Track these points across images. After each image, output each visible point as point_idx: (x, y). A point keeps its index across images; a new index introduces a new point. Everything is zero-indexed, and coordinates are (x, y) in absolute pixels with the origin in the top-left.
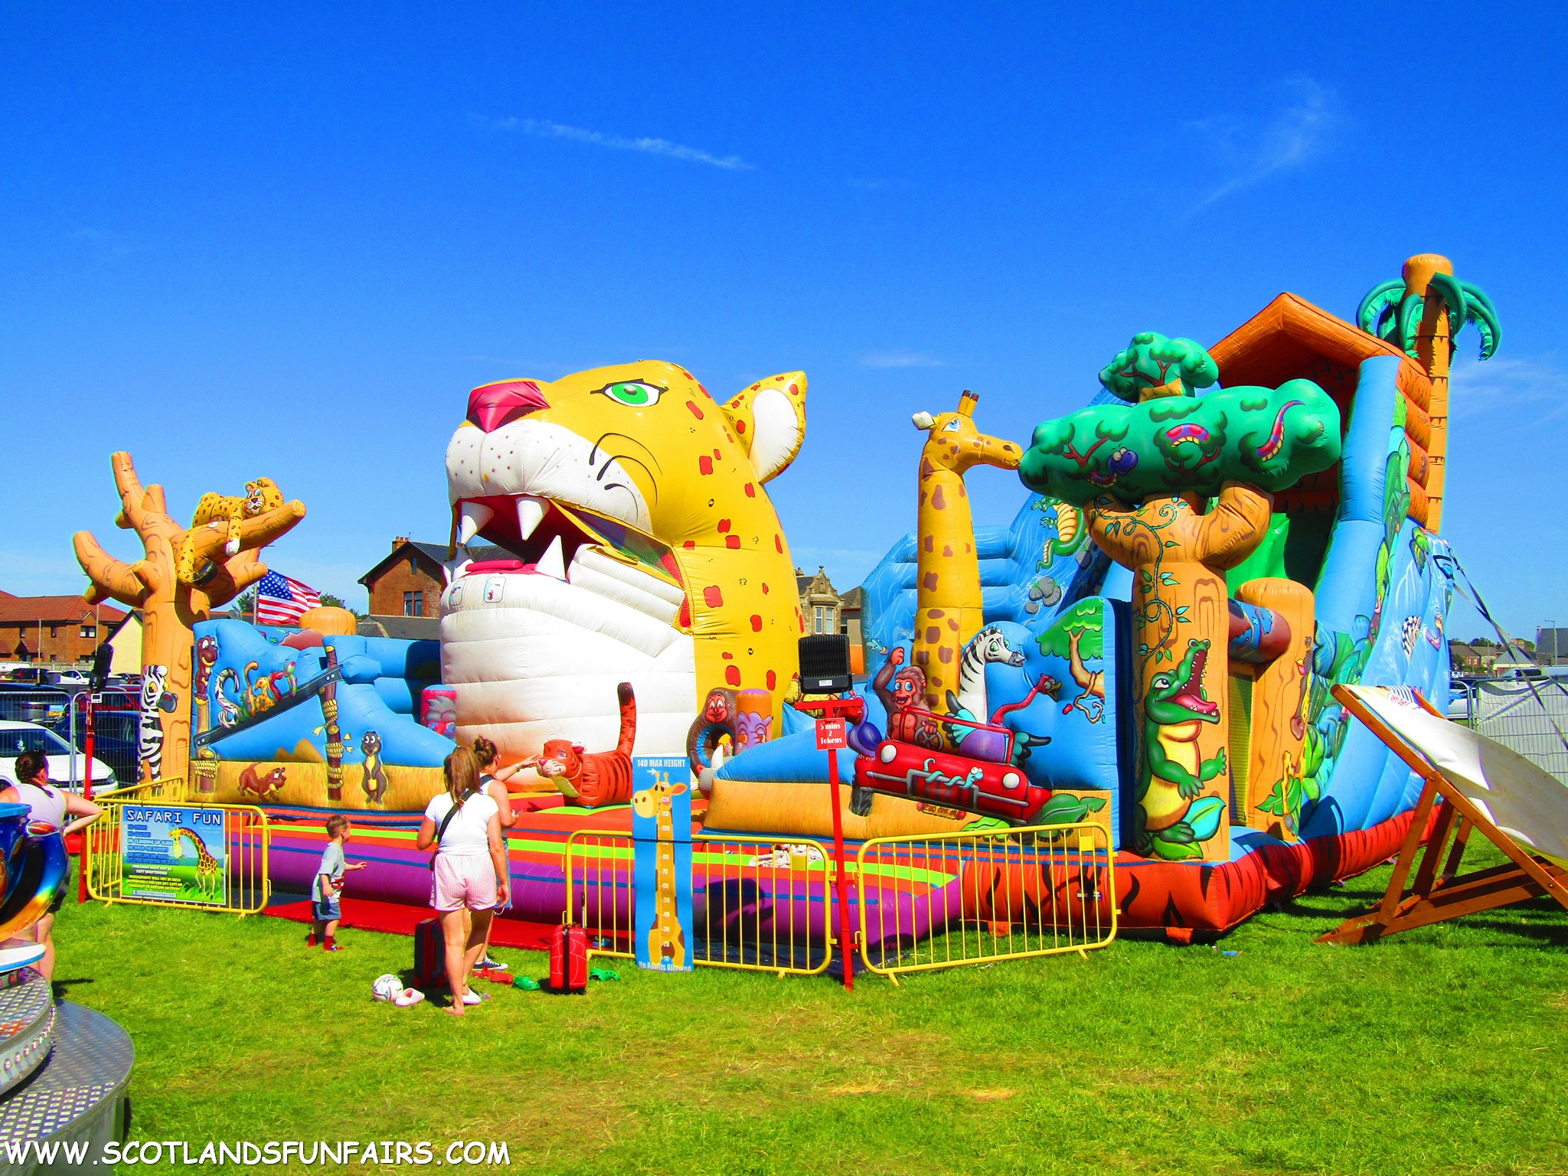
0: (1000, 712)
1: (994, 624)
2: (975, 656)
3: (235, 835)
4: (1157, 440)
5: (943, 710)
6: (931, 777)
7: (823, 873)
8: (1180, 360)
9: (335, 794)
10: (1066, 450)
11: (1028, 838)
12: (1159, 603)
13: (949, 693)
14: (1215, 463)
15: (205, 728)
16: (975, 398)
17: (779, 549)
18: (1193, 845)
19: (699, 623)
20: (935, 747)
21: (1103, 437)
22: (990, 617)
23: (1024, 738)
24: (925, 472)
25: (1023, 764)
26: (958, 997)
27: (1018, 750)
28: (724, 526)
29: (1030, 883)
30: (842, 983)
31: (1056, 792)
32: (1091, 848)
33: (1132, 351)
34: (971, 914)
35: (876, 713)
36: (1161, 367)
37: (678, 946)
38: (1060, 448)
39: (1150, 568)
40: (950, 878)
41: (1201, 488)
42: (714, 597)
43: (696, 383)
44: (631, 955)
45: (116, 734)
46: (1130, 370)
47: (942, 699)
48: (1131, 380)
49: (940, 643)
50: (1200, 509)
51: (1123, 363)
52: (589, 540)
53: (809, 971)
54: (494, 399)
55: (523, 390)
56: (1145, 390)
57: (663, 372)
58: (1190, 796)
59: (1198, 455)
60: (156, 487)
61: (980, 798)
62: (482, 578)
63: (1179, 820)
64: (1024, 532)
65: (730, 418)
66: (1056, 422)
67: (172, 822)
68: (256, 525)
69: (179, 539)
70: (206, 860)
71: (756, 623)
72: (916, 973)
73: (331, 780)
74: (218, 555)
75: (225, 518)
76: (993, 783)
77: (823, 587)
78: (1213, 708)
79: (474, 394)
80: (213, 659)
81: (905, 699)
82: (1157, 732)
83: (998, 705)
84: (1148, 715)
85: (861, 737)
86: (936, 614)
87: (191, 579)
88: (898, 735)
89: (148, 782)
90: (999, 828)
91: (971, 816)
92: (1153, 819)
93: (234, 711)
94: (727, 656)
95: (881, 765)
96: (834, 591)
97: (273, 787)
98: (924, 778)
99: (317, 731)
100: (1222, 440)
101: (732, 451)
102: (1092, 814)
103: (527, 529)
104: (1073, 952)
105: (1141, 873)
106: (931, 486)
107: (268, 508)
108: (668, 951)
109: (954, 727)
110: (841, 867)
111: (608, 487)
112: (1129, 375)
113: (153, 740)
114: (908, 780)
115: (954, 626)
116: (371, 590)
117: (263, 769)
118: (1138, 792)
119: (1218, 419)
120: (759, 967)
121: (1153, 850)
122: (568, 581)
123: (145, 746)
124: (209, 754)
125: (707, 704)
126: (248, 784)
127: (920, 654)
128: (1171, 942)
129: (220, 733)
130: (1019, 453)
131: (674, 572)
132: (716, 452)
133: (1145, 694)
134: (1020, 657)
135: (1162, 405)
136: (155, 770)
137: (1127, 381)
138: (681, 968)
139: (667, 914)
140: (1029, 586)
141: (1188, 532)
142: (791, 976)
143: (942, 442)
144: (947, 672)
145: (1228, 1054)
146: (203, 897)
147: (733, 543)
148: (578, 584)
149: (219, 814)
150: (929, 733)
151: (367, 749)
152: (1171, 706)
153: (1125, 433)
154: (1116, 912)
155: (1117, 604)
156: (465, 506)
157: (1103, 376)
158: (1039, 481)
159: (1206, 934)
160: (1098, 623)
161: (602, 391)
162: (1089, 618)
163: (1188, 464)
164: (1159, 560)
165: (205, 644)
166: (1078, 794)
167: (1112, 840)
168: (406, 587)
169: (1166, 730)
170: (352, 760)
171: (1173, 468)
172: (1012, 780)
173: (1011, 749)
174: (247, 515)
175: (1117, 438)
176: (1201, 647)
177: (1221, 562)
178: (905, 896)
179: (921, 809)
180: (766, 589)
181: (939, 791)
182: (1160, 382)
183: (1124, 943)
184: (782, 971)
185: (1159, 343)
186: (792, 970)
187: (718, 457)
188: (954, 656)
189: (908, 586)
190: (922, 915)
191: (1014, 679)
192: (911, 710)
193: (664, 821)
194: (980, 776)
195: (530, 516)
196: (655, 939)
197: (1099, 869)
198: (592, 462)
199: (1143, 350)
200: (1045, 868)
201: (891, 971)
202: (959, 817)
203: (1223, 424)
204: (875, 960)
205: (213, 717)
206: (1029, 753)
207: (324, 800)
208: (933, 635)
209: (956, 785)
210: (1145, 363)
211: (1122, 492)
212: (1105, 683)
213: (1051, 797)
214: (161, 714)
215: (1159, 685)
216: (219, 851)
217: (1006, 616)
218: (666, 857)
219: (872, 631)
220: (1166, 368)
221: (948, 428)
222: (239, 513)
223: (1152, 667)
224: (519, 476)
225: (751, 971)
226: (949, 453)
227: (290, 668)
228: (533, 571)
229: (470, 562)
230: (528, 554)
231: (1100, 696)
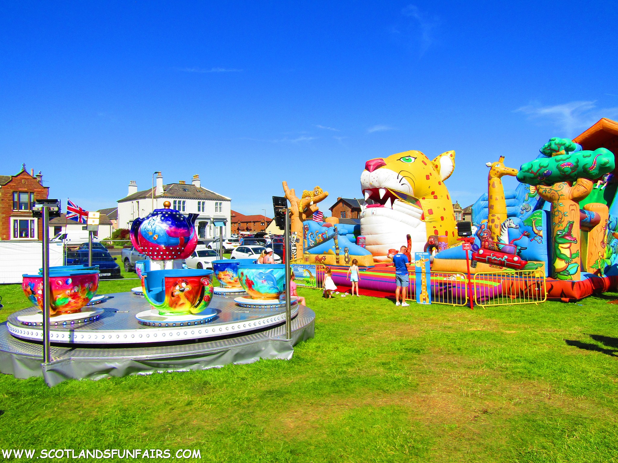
0: (512, 241)
1: (510, 218)
2: (505, 226)
3: (318, 272)
4: (557, 167)
5: (496, 240)
6: (493, 258)
7: (465, 282)
8: (564, 144)
9: (338, 262)
10: (530, 171)
11: (521, 274)
12: (558, 211)
13: (497, 236)
14: (575, 173)
15: (306, 246)
16: (504, 157)
17: (448, 198)
18: (569, 276)
19: (427, 219)
20: (494, 250)
21: (541, 167)
22: (509, 216)
23: (519, 248)
24: (490, 178)
25: (519, 255)
26: (501, 312)
27: (518, 251)
28: (433, 193)
29: (521, 286)
30: (470, 308)
31: (529, 262)
32: (539, 276)
33: (549, 143)
34: (505, 293)
35: (477, 242)
36: (558, 147)
37: (427, 298)
38: (529, 170)
39: (555, 202)
40: (499, 284)
41: (570, 180)
42: (431, 212)
43: (424, 155)
44: (415, 300)
45: (279, 249)
46: (549, 148)
47: (496, 238)
48: (549, 151)
49: (495, 223)
50: (571, 185)
51: (547, 146)
52: (398, 199)
53: (461, 305)
54: (372, 164)
55: (380, 161)
56: (553, 153)
57: (415, 153)
58: (568, 263)
59: (570, 171)
60: (293, 189)
61: (507, 263)
62: (371, 209)
63: (565, 269)
64: (519, 192)
65: (434, 164)
66: (527, 163)
67: (304, 268)
68: (317, 198)
69: (299, 201)
70: (311, 277)
71: (442, 218)
72: (490, 306)
73: (337, 259)
74: (308, 205)
75: (310, 196)
76: (510, 260)
77: (457, 207)
78: (575, 239)
79: (367, 162)
80: (308, 230)
81: (485, 238)
82: (558, 246)
83: (511, 239)
84: (555, 241)
85: (473, 248)
86: (493, 216)
87: (302, 211)
88: (484, 248)
89: (294, 259)
90: (513, 271)
91: (504, 268)
92: (557, 269)
93: (313, 242)
94: (434, 227)
95: (479, 255)
96: (461, 208)
97: (323, 260)
98: (491, 258)
99: (333, 247)
100: (577, 166)
101: (434, 173)
102: (539, 268)
103: (381, 197)
104: (533, 303)
105: (553, 283)
106: (491, 182)
107: (319, 194)
108: (425, 299)
109: (499, 245)
110: (469, 281)
111: (402, 185)
112: (549, 150)
113: (294, 249)
114: (487, 259)
115: (499, 219)
116: (332, 211)
117: (320, 256)
118: (552, 262)
119: (576, 160)
120: (448, 304)
121: (557, 277)
122: (392, 209)
123: (293, 251)
124: (307, 252)
125: (429, 240)
126: (317, 260)
127: (489, 226)
128: (562, 301)
129: (310, 248)
130: (517, 172)
131: (420, 206)
132: (430, 173)
133: (554, 236)
134: (518, 226)
135: (558, 157)
136: (295, 256)
137: (548, 151)
138: (428, 304)
139: (424, 291)
140: (521, 206)
141: (567, 191)
142: (457, 306)
143: (494, 170)
144: (497, 231)
145: (576, 327)
146: (311, 285)
147: (436, 197)
148: (395, 210)
149: (314, 266)
150: (492, 247)
151: (345, 251)
152: (561, 239)
153: (548, 166)
154: (546, 293)
155: (546, 211)
156: (365, 191)
157: (541, 151)
158: (522, 180)
159: (573, 300)
160: (541, 217)
161: (400, 160)
162: (537, 215)
163: (567, 173)
164: (558, 199)
165: (306, 226)
166: (535, 262)
167: (545, 274)
168: (341, 210)
169: (560, 245)
170: (342, 254)
171: (562, 174)
172: (516, 259)
173: (515, 251)
174: (315, 196)
175: (545, 167)
176: (571, 223)
177: (577, 200)
178: (486, 288)
179: (490, 266)
180: (445, 209)
181: (495, 262)
182: (558, 151)
183: (549, 302)
184: (454, 305)
185: (558, 140)
186: (457, 305)
187: (431, 175)
188: (499, 227)
189: (485, 208)
190: (491, 293)
191: (516, 232)
192: (487, 241)
193: (423, 268)
194: (507, 258)
195: (382, 193)
196: (422, 297)
197: (541, 282)
198: (398, 178)
199: (553, 143)
200: (526, 282)
201: (483, 306)
202: (501, 268)
203: (578, 162)
204: (479, 303)
205: (308, 244)
206: (521, 252)
207: (335, 264)
208: (493, 221)
209: (500, 260)
210: (553, 146)
211: (547, 182)
212: (543, 233)
213: (527, 263)
214: (296, 243)
215: (559, 233)
216: (314, 275)
217: (514, 215)
218: (424, 277)
219: (475, 220)
220: (560, 147)
221: (496, 166)
222: (313, 195)
223: (556, 228)
224: (379, 183)
225: (446, 305)
226: (496, 173)
227: (326, 232)
228: (383, 207)
229: (367, 205)
230: (382, 202)
231: (541, 236)
